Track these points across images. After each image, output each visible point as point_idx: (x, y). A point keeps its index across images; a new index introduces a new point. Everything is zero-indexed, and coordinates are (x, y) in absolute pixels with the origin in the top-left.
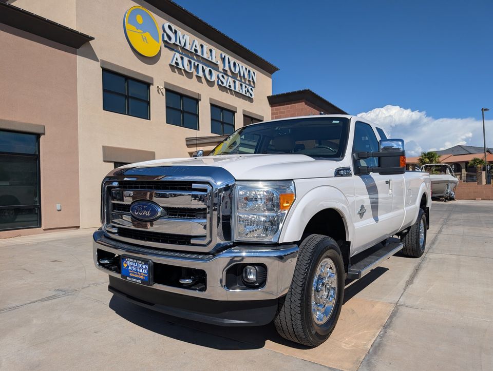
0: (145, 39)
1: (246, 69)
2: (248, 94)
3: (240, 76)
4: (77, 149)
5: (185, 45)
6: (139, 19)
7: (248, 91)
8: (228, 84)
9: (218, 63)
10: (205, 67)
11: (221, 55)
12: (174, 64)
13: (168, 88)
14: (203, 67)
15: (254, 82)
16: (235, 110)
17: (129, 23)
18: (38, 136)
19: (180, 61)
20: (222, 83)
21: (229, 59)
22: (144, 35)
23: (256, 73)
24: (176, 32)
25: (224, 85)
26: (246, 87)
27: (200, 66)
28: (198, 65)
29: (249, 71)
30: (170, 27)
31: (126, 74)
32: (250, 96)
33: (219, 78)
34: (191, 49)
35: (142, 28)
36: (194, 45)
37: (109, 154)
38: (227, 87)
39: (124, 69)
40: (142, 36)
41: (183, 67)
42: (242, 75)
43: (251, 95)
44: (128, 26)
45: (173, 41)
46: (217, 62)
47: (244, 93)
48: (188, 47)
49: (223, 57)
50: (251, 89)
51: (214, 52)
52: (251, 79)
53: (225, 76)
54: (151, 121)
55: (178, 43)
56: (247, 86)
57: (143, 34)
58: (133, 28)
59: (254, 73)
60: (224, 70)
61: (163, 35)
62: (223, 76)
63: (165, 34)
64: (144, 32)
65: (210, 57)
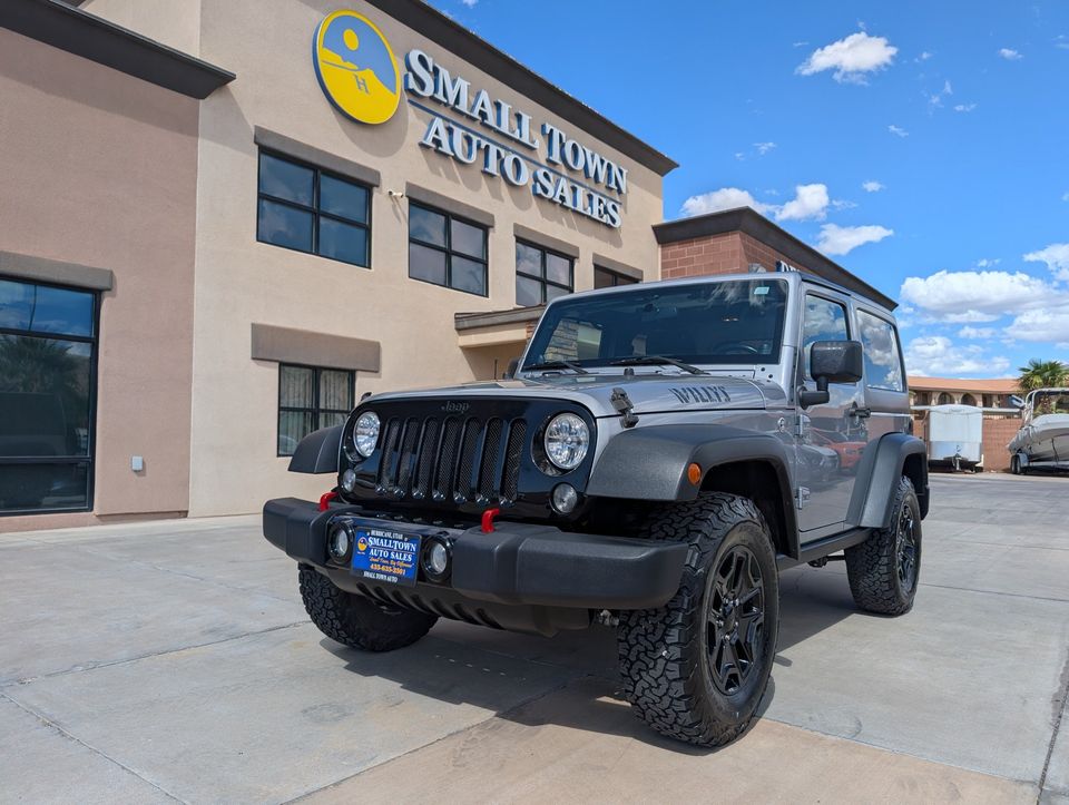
0: (361, 84)
1: (602, 162)
2: (606, 219)
3: (587, 176)
4: (190, 327)
5: (457, 101)
6: (351, 39)
7: (606, 212)
8: (559, 193)
9: (536, 146)
10: (503, 152)
11: (543, 127)
12: (429, 142)
13: (415, 196)
14: (498, 153)
15: (620, 191)
16: (573, 254)
17: (325, 45)
18: (97, 294)
19: (444, 137)
20: (545, 191)
21: (561, 136)
22: (361, 74)
23: (625, 172)
24: (436, 71)
25: (550, 195)
26: (600, 201)
27: (493, 149)
28: (487, 147)
29: (609, 167)
30: (422, 60)
31: (314, 160)
32: (610, 222)
33: (536, 179)
34: (472, 109)
35: (357, 59)
36: (480, 103)
37: (265, 344)
38: (557, 199)
39: (310, 149)
40: (356, 77)
41: (453, 150)
42: (592, 174)
43: (614, 221)
44: (323, 54)
45: (429, 91)
46: (533, 142)
47: (596, 216)
48: (463, 107)
49: (548, 132)
50: (614, 207)
51: (526, 119)
52: (613, 185)
53: (551, 175)
54: (373, 270)
55: (440, 96)
56: (604, 200)
57: (356, 73)
58: (337, 59)
59: (621, 172)
60: (549, 161)
61: (406, 77)
62: (546, 175)
63: (411, 75)
64: (361, 68)
65: (518, 131)
